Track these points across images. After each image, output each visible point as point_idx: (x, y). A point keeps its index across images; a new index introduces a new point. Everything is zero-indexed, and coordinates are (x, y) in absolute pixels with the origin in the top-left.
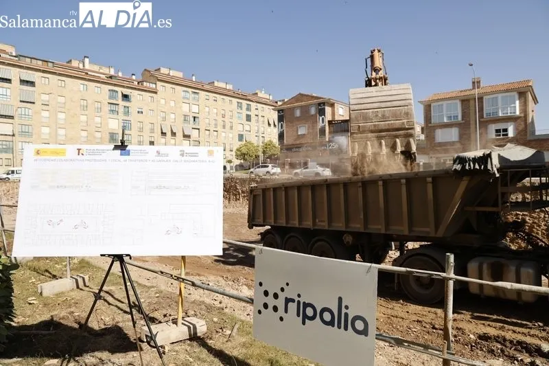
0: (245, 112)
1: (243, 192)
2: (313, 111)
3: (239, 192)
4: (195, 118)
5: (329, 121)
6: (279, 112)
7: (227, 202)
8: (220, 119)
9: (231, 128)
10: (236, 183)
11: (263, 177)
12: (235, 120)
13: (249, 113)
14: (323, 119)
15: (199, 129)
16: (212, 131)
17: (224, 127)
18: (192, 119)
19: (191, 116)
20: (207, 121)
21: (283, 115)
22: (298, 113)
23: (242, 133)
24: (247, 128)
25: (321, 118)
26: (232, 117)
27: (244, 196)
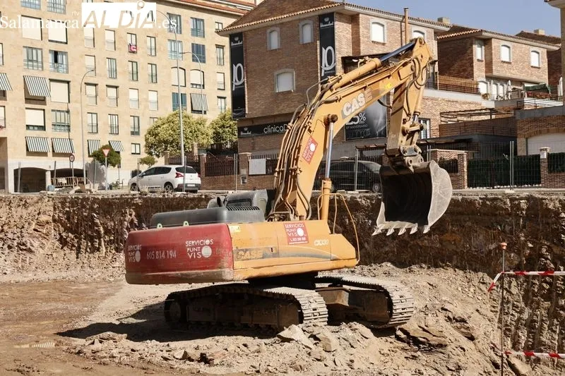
0: (188, 40)
1: (107, 232)
2: (307, 34)
3: (98, 232)
4: (56, 54)
5: (344, 59)
6: (232, 39)
7: (74, 255)
8: (123, 56)
9: (154, 78)
10: (92, 209)
11: (149, 195)
12: (164, 60)
13: (198, 41)
14: (329, 54)
15: (68, 82)
16: (102, 87)
17: (135, 75)
18: (50, 57)
19: (46, 52)
20: (90, 62)
21: (241, 48)
22: (274, 41)
23: (183, 91)
24: (195, 77)
25: (325, 52)
26: (154, 51)
27: (110, 242)
